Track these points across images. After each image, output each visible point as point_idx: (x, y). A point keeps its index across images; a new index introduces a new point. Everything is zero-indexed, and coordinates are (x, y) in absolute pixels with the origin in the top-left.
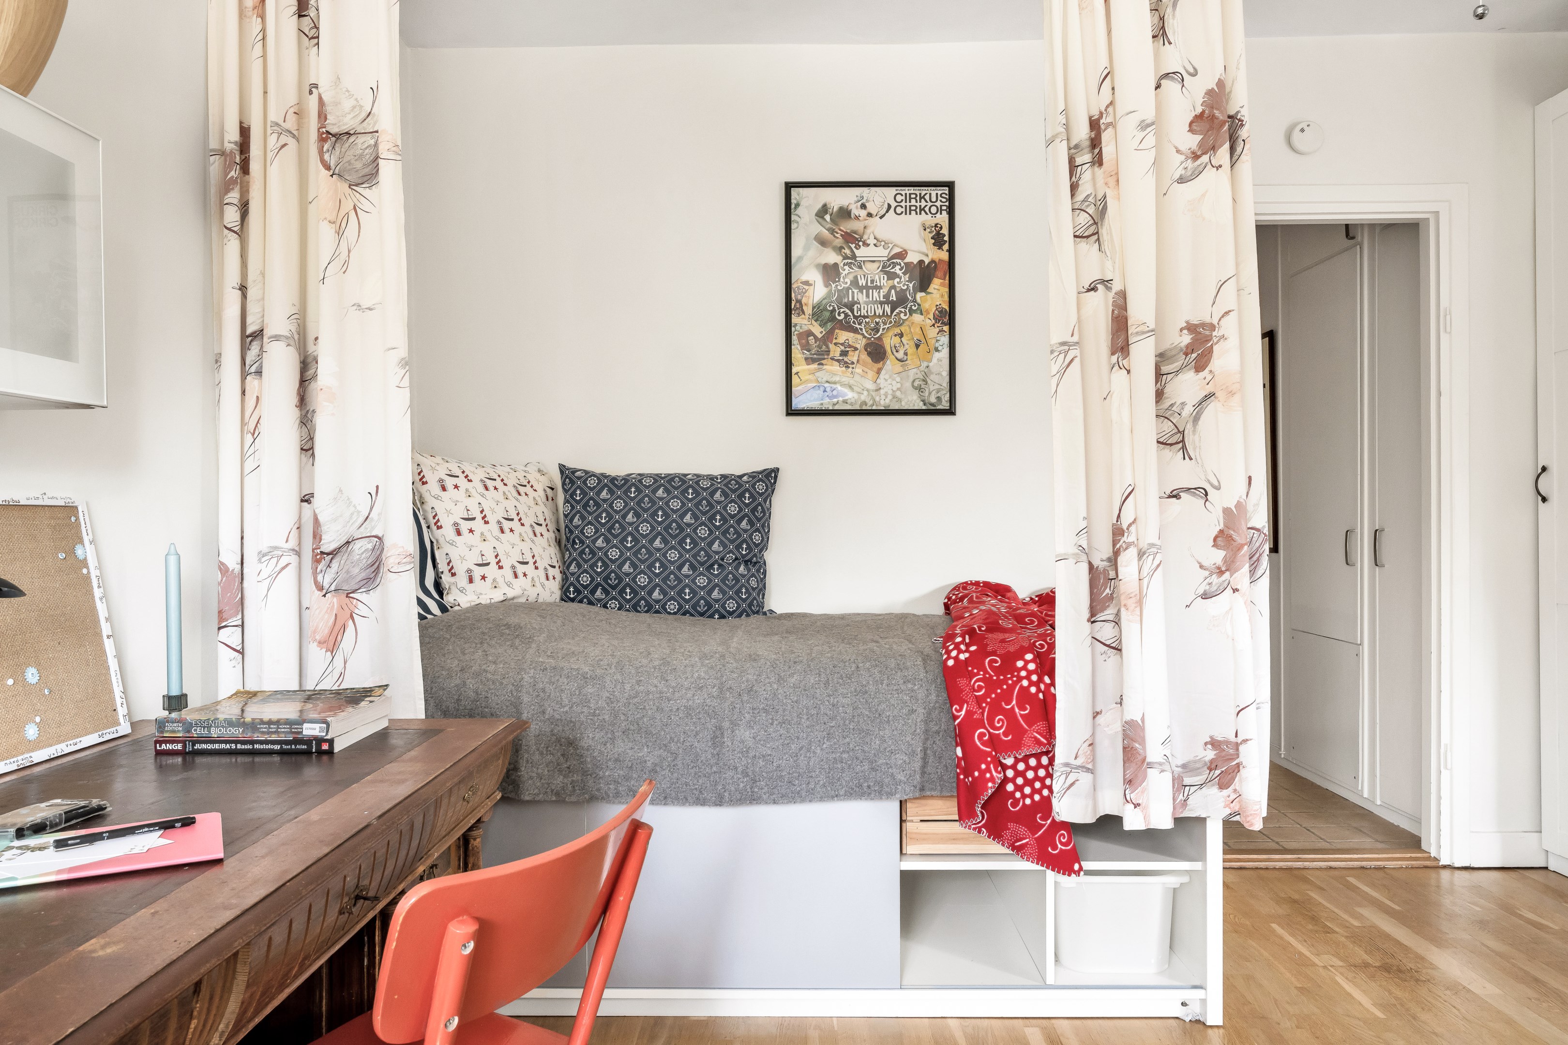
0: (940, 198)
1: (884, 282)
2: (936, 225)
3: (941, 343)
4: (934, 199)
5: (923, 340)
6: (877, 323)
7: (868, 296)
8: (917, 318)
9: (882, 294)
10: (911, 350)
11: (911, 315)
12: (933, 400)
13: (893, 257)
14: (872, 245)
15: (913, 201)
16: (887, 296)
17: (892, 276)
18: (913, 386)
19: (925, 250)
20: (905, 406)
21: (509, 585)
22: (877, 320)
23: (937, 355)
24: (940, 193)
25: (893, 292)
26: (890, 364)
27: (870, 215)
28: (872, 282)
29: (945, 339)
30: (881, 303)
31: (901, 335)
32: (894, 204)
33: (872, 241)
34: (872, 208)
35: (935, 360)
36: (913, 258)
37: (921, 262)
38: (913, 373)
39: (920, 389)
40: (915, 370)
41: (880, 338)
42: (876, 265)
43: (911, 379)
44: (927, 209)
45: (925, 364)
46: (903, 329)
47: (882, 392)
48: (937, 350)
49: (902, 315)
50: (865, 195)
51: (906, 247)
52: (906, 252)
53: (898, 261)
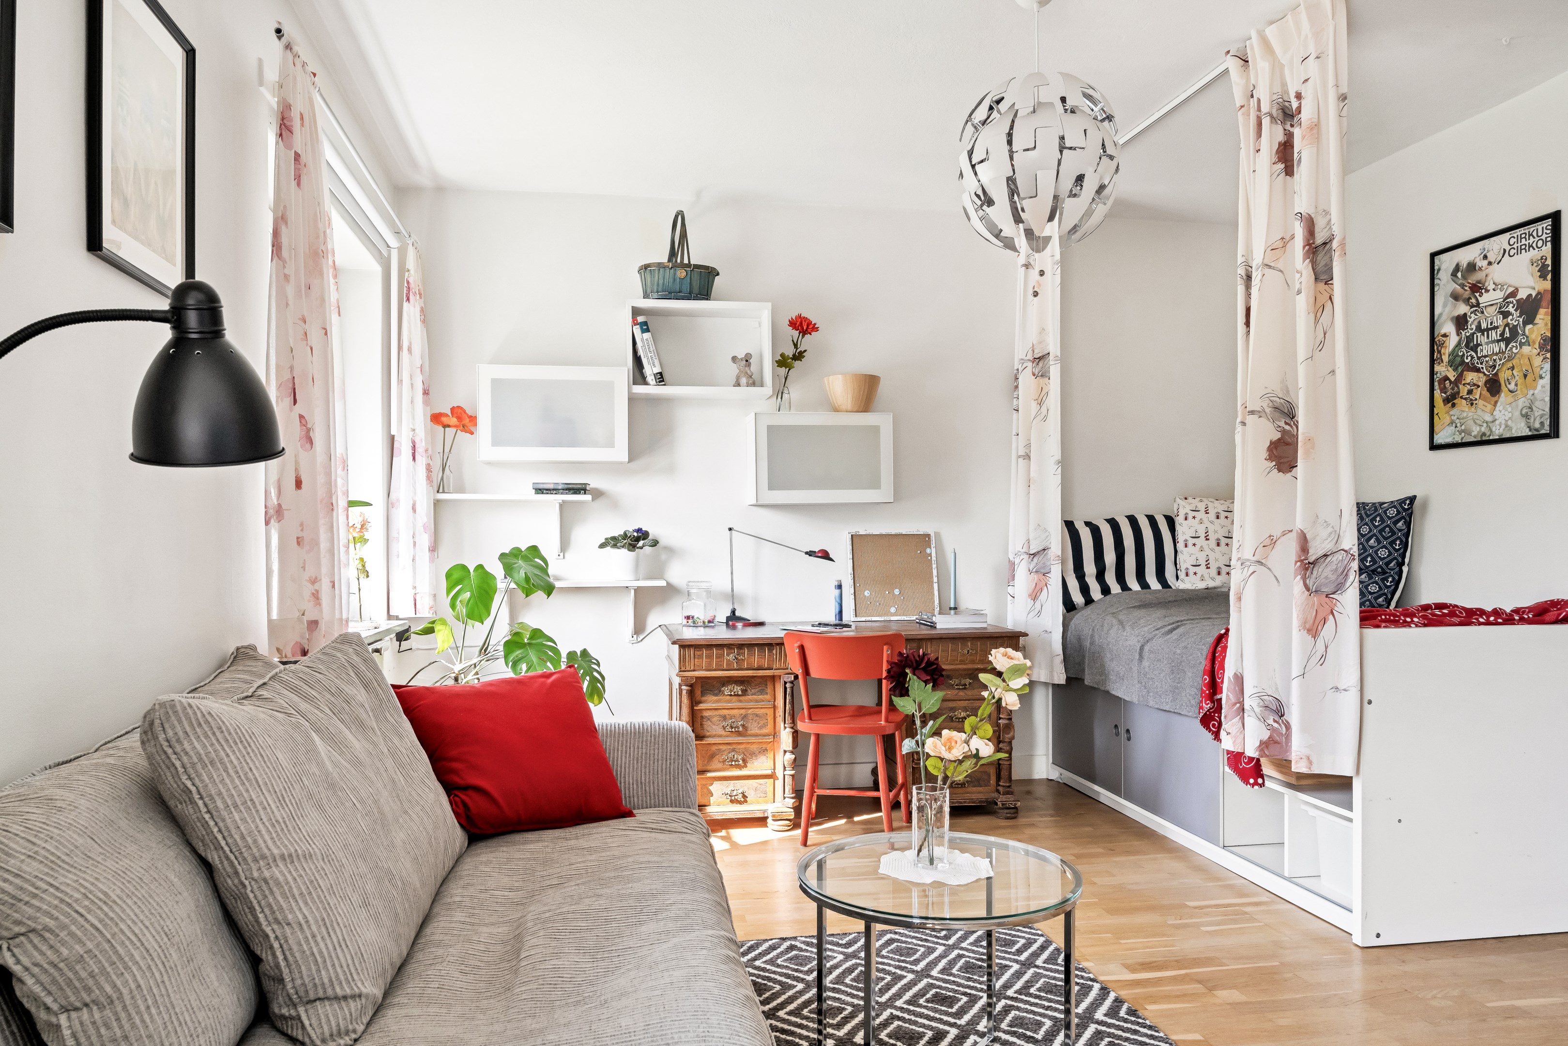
0: (1545, 231)
1: (1499, 321)
2: (1542, 259)
3: (1544, 370)
4: (1540, 234)
5: (1530, 371)
6: (1495, 360)
7: (1488, 337)
8: (1526, 349)
9: (1499, 333)
10: (1521, 382)
11: (1521, 348)
12: (1537, 425)
13: (1508, 297)
14: (1492, 291)
15: (1523, 240)
16: (1502, 334)
17: (1506, 314)
18: (1522, 414)
19: (1532, 284)
20: (1515, 433)
21: (1213, 579)
22: (1495, 357)
23: (1541, 382)
24: (1545, 225)
25: (1507, 329)
26: (1504, 397)
27: (1490, 263)
28: (1491, 323)
29: (1547, 366)
30: (1498, 341)
31: (1513, 368)
32: (1508, 248)
33: (1491, 287)
34: (1491, 257)
35: (1539, 387)
36: (1522, 295)
37: (1530, 295)
38: (1522, 402)
39: (1526, 416)
40: (1523, 399)
41: (1496, 374)
42: (1494, 308)
43: (1520, 408)
44: (1534, 245)
45: (1531, 392)
46: (1514, 362)
47: (1497, 422)
48: (1541, 377)
49: (1514, 349)
50: (1486, 247)
51: (1517, 285)
52: (1517, 289)
53: (1511, 299)
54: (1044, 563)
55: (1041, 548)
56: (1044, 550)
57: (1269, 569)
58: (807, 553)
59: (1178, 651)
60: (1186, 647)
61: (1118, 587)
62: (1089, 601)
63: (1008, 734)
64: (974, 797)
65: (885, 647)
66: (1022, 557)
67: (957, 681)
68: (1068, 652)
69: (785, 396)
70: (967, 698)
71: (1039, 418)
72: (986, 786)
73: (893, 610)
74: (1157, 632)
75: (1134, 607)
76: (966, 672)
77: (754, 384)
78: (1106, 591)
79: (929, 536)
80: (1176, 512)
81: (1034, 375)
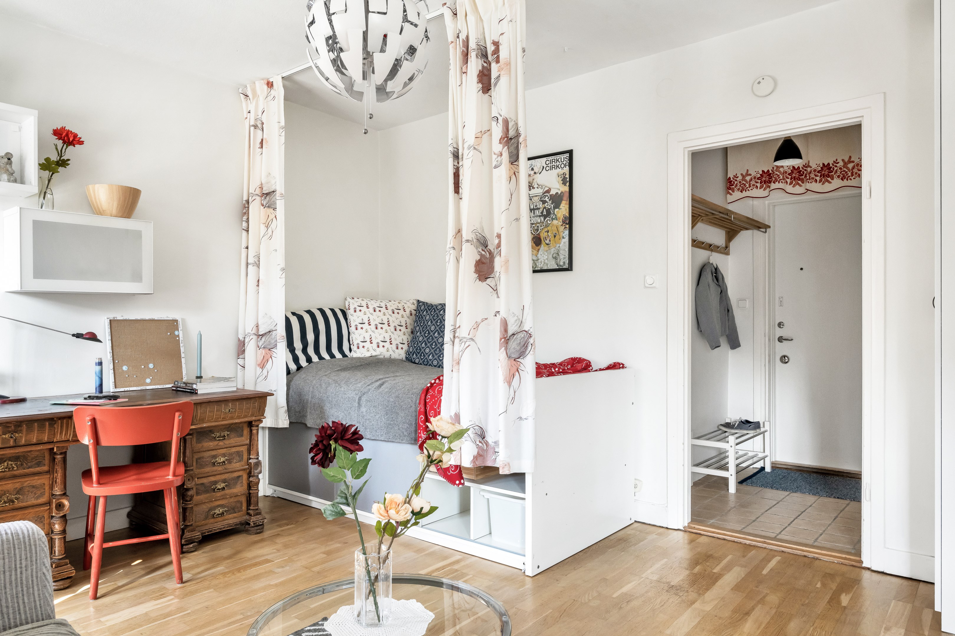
0: (565, 159)
1: (541, 205)
2: (563, 174)
3: (565, 234)
4: (562, 160)
5: (557, 233)
6: (538, 227)
7: (534, 214)
8: (555, 222)
9: (540, 212)
10: (552, 239)
11: (552, 221)
12: (562, 264)
13: (545, 193)
14: (536, 188)
15: (554, 163)
16: (542, 213)
17: (544, 202)
18: (553, 257)
19: (559, 187)
20: (550, 267)
21: (375, 350)
22: (538, 225)
23: (563, 240)
24: (565, 156)
25: (545, 210)
26: (543, 247)
27: (535, 173)
28: (536, 206)
29: (567, 232)
30: (540, 216)
31: (548, 232)
32: (545, 166)
33: (536, 186)
34: (536, 170)
35: (562, 243)
36: (553, 192)
37: (557, 193)
38: (553, 250)
39: (555, 258)
40: (554, 249)
41: (539, 234)
42: (537, 198)
43: (552, 253)
44: (559, 166)
45: (558, 245)
46: (549, 228)
47: (540, 261)
48: (563, 238)
49: (549, 221)
50: (533, 164)
51: (550, 187)
52: (550, 189)
53: (547, 194)
54: (269, 342)
55: (268, 330)
56: (270, 332)
57: (476, 343)
58: (73, 335)
59: (392, 400)
60: (398, 397)
61: (316, 357)
62: (299, 368)
63: (256, 470)
64: (231, 522)
65: (177, 414)
66: (251, 337)
67: (218, 434)
68: (290, 404)
69: (48, 196)
70: (226, 446)
71: (266, 237)
72: (239, 511)
73: (148, 381)
74: (370, 387)
75: (338, 371)
76: (224, 427)
77: (15, 181)
78: (309, 360)
79: (176, 321)
80: (347, 307)
81: (263, 205)
